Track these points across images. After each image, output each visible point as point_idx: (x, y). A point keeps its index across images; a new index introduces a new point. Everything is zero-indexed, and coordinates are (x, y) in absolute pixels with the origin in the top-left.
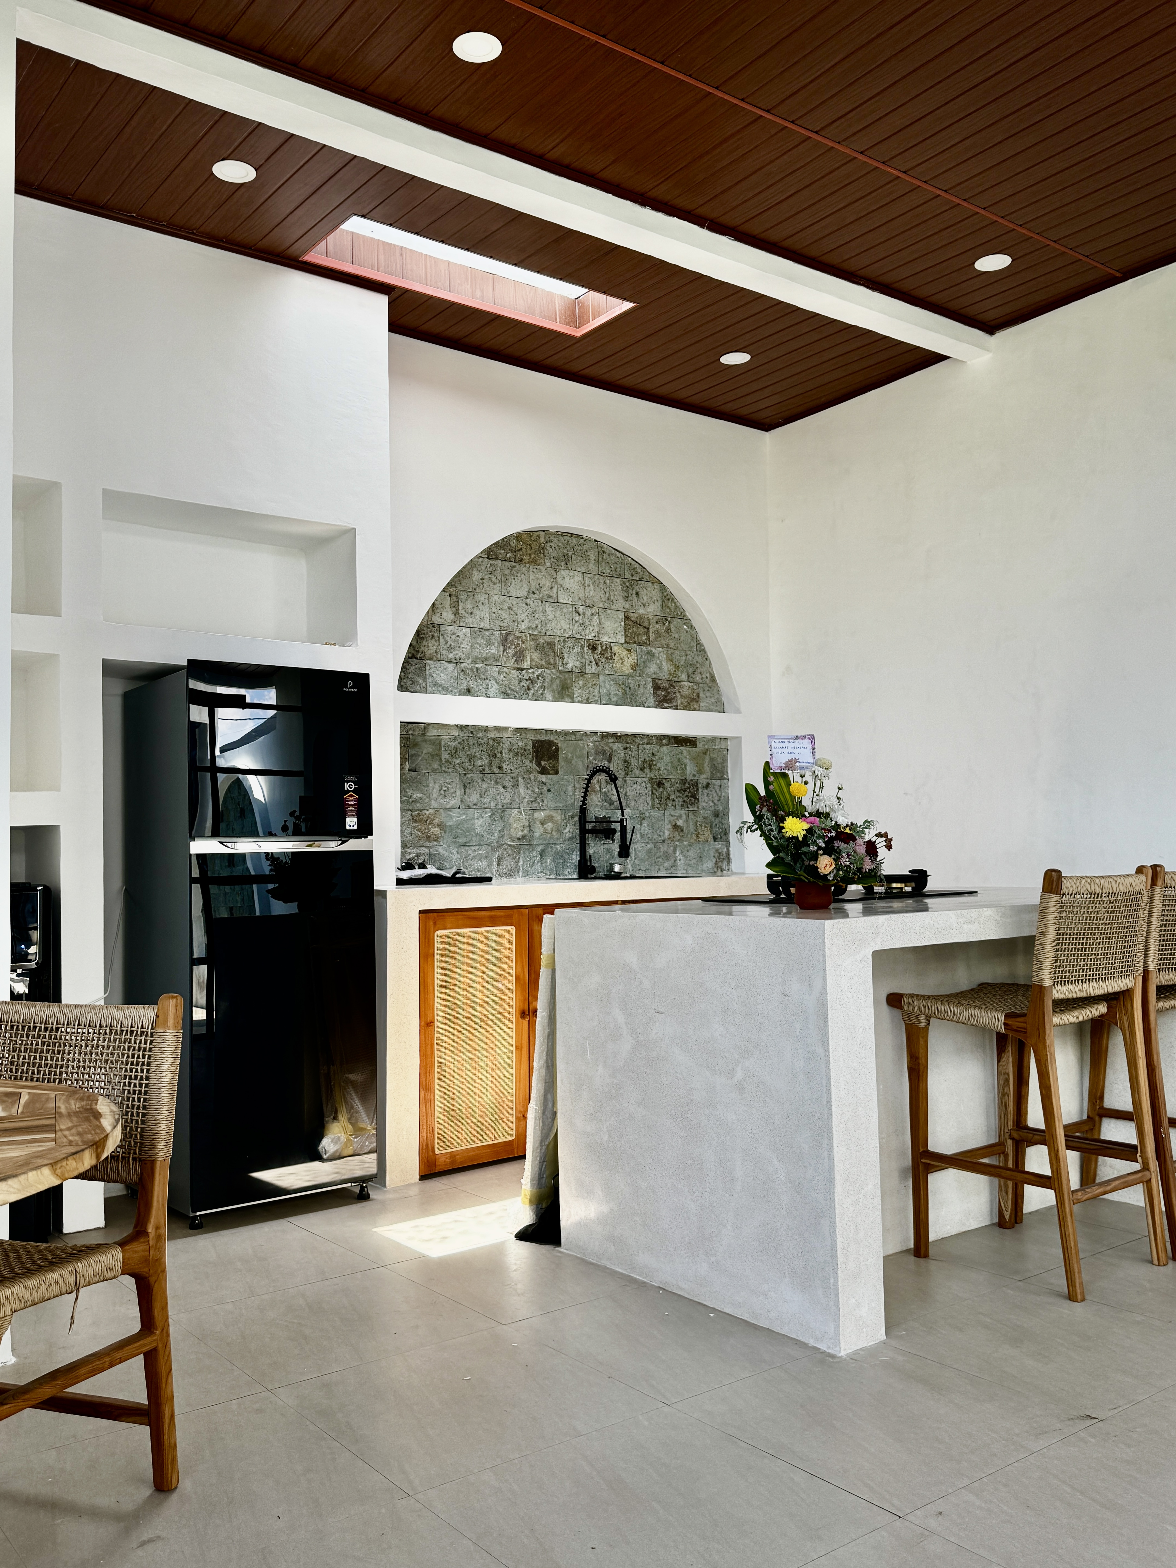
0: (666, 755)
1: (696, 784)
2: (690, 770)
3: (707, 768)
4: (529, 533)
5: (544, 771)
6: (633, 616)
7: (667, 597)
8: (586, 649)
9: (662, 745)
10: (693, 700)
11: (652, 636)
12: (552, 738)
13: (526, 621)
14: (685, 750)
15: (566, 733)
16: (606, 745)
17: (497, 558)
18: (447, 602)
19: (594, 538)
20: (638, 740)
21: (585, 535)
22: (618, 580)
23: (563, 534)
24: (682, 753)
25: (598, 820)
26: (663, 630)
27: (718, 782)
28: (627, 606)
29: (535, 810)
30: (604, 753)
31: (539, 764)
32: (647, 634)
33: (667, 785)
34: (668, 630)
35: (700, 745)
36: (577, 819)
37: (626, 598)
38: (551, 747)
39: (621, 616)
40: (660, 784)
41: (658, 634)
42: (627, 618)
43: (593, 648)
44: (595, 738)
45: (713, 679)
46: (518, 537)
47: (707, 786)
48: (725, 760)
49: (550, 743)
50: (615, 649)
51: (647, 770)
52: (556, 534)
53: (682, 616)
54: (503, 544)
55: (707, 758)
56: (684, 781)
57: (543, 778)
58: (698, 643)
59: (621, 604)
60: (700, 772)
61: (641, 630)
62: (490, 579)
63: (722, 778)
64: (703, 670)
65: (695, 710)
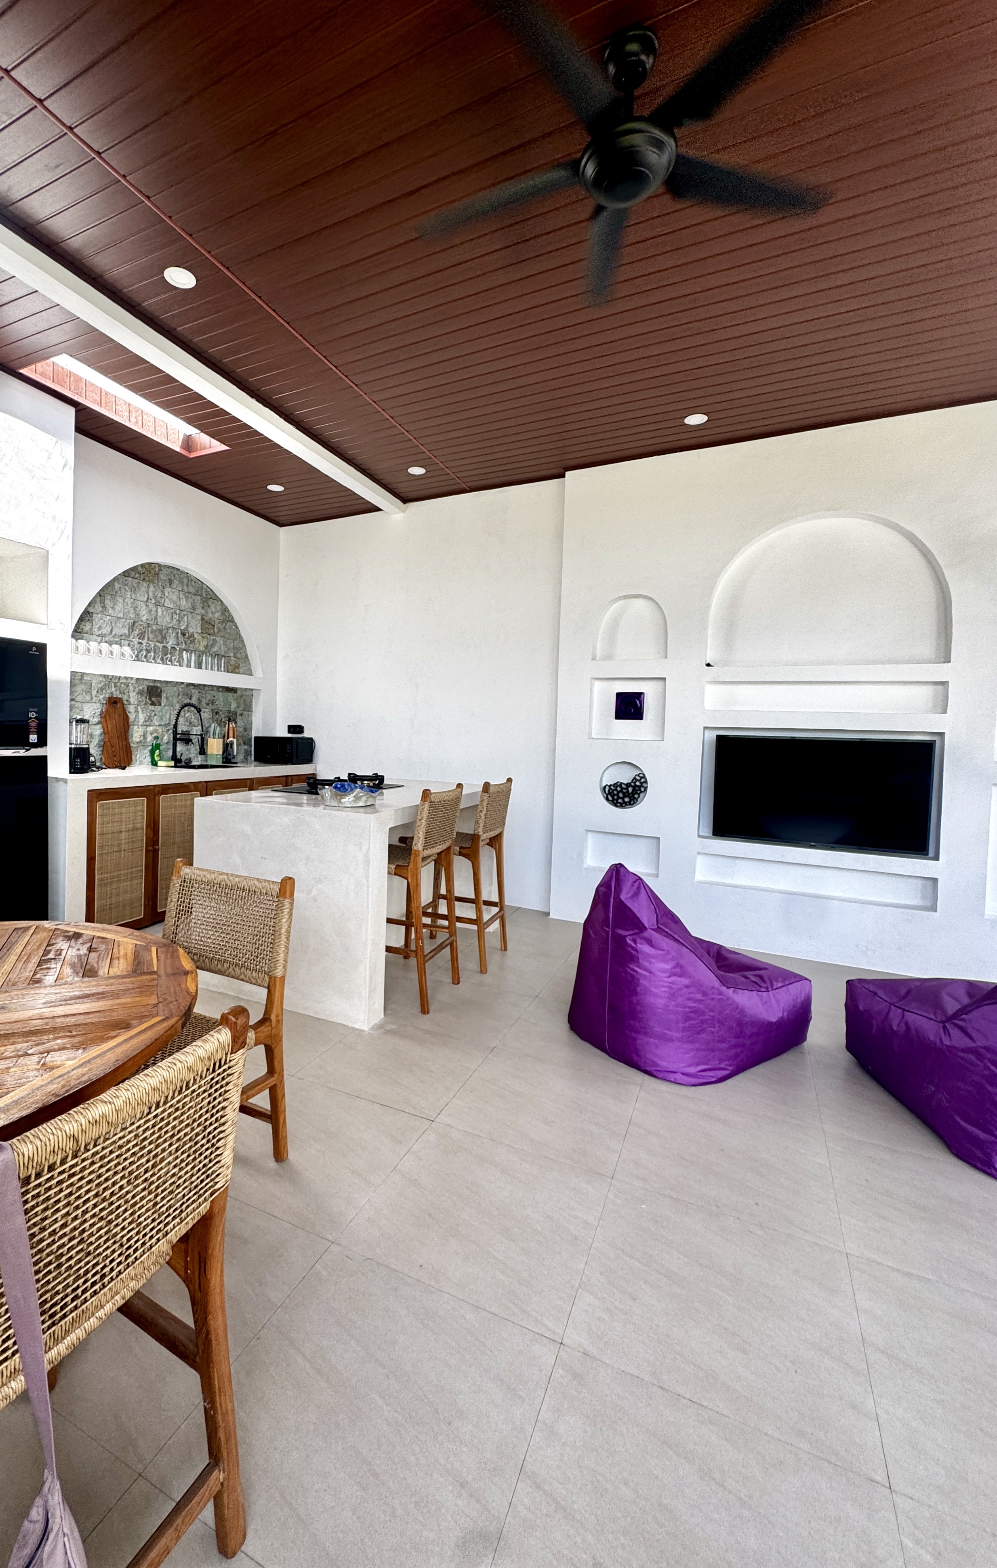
0: (221, 697)
1: (235, 714)
2: (233, 706)
3: (242, 707)
4: (150, 564)
5: (153, 704)
6: (206, 618)
7: (225, 610)
8: (179, 635)
9: (219, 691)
10: (236, 667)
11: (216, 630)
12: (159, 685)
13: (146, 615)
14: (231, 695)
15: (167, 682)
16: (189, 690)
17: (129, 577)
18: (98, 600)
19: (186, 571)
20: (206, 688)
21: (181, 569)
22: (199, 597)
23: (169, 567)
24: (229, 696)
25: (183, 733)
26: (222, 627)
27: (247, 713)
28: (203, 612)
29: (147, 726)
30: (187, 695)
31: (150, 699)
32: (213, 629)
33: (221, 713)
34: (225, 628)
35: (239, 692)
36: (171, 731)
37: (203, 608)
38: (157, 690)
39: (200, 617)
40: (217, 713)
41: (219, 630)
42: (202, 619)
43: (184, 635)
44: (183, 686)
45: (247, 656)
46: (142, 566)
47: (241, 715)
48: (251, 701)
49: (157, 687)
50: (196, 636)
51: (211, 705)
52: (165, 566)
53: (233, 621)
54: (134, 569)
55: (242, 700)
56: (229, 712)
57: (152, 707)
58: (240, 635)
59: (199, 610)
60: (238, 707)
61: (210, 626)
62: (125, 589)
63: (249, 711)
64: (242, 651)
65: (237, 673)
